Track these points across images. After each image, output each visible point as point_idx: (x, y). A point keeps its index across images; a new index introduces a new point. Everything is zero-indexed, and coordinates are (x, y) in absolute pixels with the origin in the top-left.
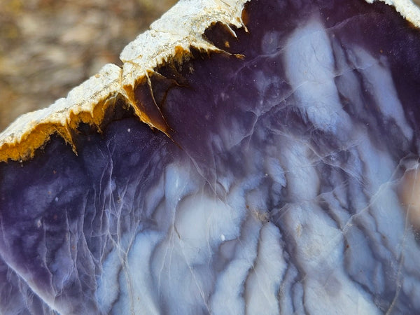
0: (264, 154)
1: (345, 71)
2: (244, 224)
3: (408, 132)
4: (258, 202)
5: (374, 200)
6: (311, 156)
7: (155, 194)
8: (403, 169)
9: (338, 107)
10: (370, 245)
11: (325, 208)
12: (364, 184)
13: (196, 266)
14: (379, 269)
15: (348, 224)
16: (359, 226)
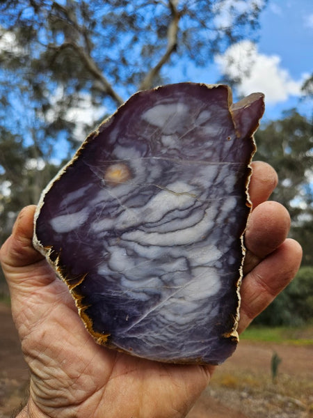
0: (96, 239)
1: (67, 211)
2: (121, 246)
3: (91, 185)
4: (113, 241)
5: (115, 197)
6: (98, 222)
7: (107, 278)
8: (104, 186)
9: (80, 213)
10: (133, 197)
11: (118, 215)
12: (109, 201)
13: (135, 264)
14: (142, 193)
15: (124, 207)
16: (124, 202)
